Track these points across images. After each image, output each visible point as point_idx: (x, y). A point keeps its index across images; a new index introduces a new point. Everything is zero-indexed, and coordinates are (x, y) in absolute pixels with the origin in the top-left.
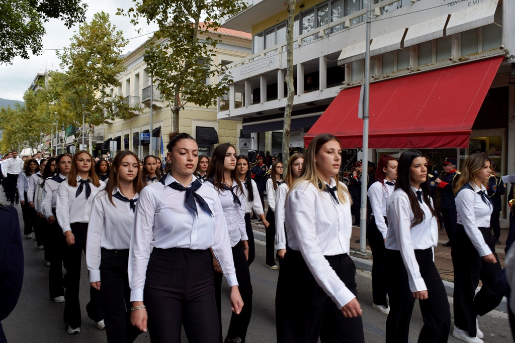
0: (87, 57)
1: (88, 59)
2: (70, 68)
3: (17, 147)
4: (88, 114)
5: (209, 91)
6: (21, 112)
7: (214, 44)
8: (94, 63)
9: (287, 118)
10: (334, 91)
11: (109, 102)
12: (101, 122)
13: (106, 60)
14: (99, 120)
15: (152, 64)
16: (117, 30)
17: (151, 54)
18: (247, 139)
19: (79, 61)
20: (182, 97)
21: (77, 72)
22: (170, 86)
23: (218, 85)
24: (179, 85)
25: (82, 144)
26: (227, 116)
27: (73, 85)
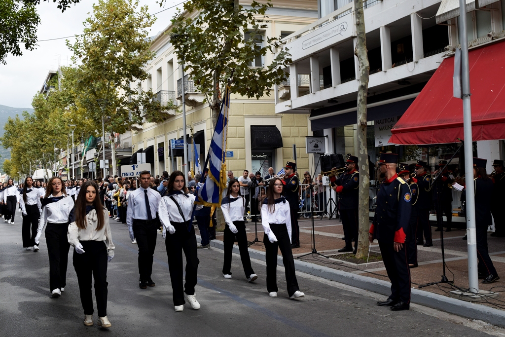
0: (104, 45)
1: (105, 47)
2: (84, 61)
3: (29, 168)
4: (109, 118)
5: (259, 76)
6: (30, 123)
7: (262, 11)
8: (114, 52)
9: (360, 105)
10: (434, 62)
11: (135, 101)
12: (127, 129)
13: (128, 46)
14: (124, 126)
15: (182, 46)
16: (140, 5)
17: (179, 33)
18: (318, 139)
19: (94, 50)
20: (223, 86)
21: (93, 65)
22: (206, 74)
23: (271, 68)
24: (219, 71)
25: (103, 159)
26: (288, 108)
27: (89, 82)
